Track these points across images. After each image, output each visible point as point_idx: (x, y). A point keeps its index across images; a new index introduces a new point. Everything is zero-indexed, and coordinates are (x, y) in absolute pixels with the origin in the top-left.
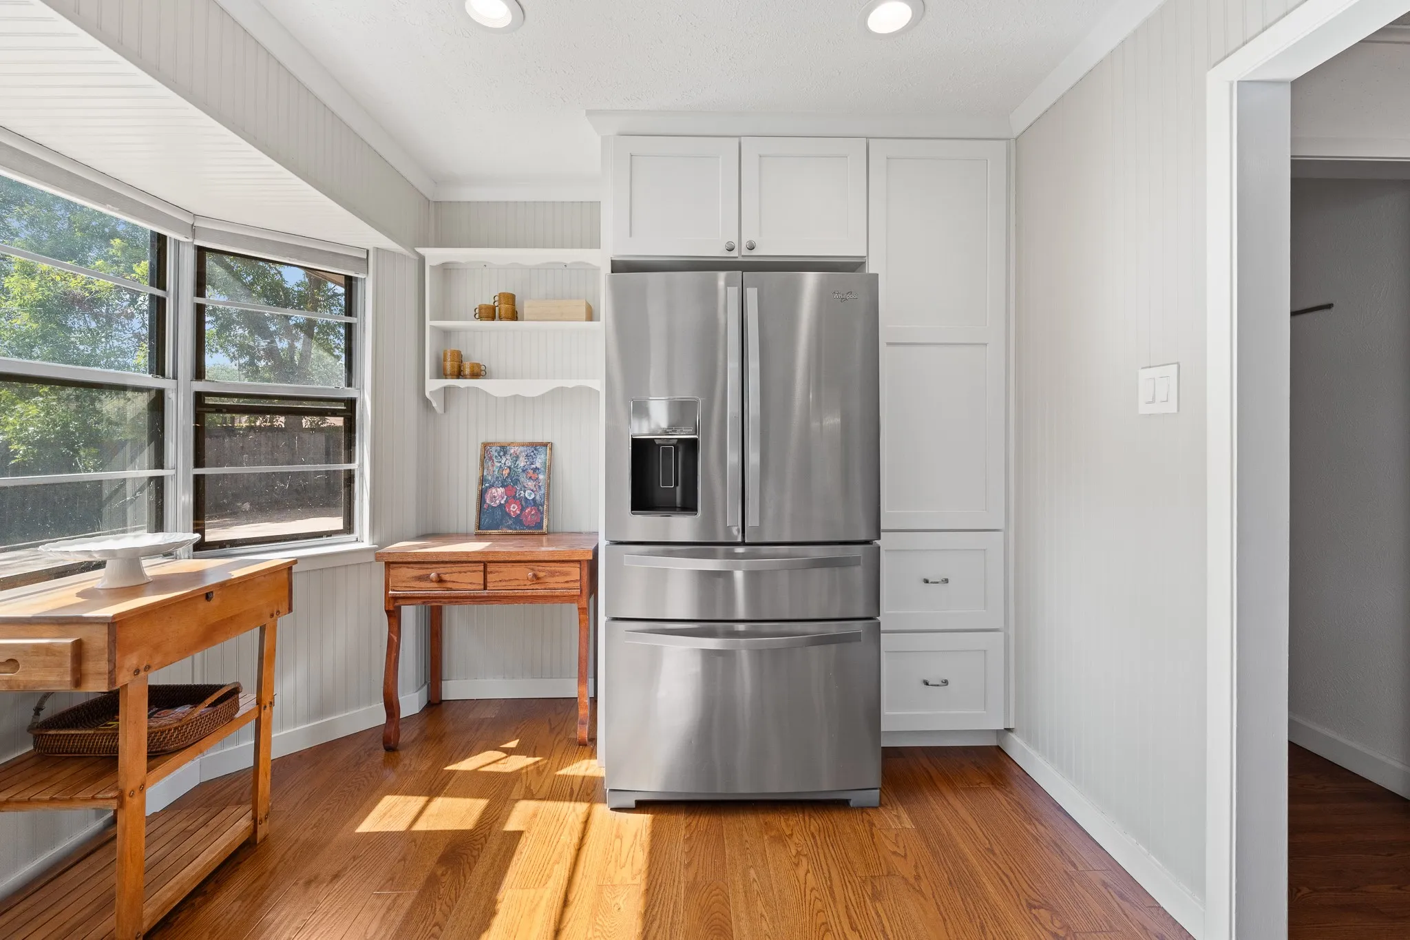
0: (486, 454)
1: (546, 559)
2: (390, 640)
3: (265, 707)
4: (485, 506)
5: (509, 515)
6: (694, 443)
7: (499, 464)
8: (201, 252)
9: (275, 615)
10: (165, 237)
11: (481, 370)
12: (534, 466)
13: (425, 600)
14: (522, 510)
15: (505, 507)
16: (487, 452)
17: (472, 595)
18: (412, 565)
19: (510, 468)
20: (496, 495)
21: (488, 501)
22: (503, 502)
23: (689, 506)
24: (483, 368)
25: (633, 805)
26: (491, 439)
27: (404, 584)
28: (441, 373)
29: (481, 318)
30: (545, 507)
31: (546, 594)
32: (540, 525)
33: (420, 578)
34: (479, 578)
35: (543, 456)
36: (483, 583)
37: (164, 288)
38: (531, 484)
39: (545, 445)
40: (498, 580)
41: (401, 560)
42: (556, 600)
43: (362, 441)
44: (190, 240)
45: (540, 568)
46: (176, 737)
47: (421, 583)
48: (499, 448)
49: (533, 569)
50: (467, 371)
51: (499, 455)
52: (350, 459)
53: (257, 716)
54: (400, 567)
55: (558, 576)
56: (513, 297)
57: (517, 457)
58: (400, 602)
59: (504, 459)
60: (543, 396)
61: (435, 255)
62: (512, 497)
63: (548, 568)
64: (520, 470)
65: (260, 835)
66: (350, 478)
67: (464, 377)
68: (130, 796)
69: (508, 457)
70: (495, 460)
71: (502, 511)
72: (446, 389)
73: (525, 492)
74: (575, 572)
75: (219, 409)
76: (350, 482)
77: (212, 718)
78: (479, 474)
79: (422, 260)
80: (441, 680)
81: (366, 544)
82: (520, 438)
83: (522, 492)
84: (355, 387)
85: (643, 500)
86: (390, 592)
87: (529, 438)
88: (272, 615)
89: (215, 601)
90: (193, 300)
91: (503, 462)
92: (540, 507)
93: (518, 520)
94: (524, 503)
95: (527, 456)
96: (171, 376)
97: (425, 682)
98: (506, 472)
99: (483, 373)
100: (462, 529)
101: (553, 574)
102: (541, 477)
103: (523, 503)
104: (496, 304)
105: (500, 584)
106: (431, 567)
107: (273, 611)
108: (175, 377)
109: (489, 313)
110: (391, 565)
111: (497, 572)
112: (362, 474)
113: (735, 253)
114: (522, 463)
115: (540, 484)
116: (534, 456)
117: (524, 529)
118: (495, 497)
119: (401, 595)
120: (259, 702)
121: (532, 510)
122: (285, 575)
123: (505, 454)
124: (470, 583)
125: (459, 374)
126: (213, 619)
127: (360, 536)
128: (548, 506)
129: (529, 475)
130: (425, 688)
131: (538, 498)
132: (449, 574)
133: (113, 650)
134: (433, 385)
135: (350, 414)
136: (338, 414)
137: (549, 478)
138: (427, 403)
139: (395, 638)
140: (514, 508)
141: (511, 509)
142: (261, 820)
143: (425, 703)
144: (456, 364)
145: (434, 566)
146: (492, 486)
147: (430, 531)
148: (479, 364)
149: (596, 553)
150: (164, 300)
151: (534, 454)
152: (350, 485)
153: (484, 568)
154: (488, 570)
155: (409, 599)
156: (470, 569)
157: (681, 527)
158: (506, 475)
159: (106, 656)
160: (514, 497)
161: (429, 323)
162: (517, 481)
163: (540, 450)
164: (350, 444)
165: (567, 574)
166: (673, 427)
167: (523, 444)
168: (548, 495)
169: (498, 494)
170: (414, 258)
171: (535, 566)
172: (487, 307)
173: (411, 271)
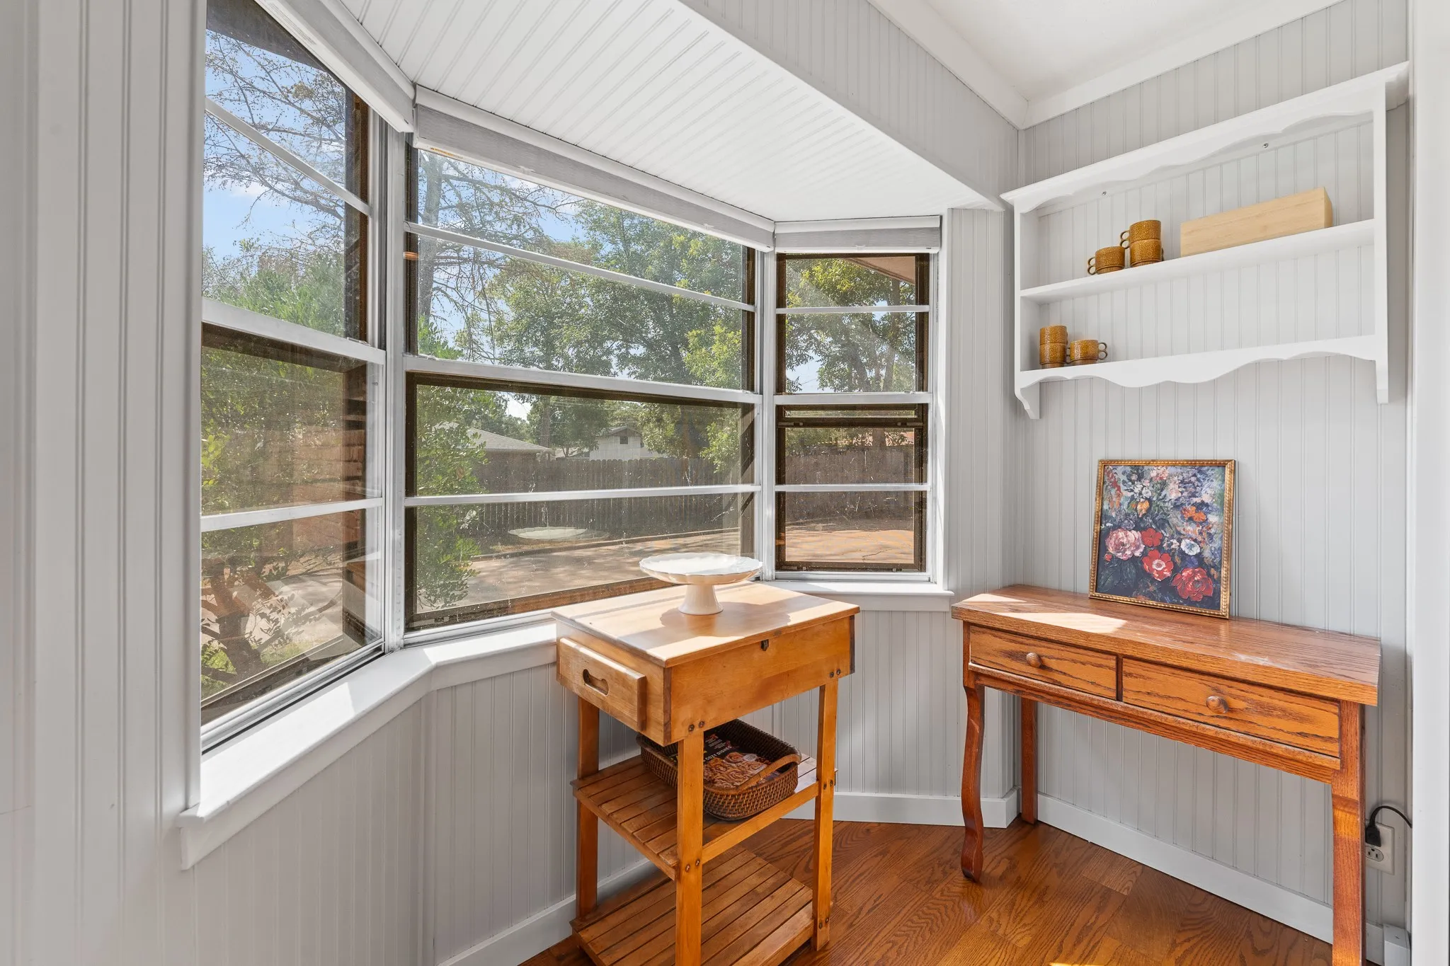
0: (1106, 478)
1: (1250, 678)
2: (970, 728)
3: (825, 786)
4: (1106, 557)
5: (1149, 575)
7: (1130, 494)
8: (781, 258)
9: (835, 675)
10: (754, 250)
11: (1100, 351)
12: (1197, 500)
13: (1018, 688)
14: (1176, 570)
15: (1142, 563)
16: (1108, 474)
17: (1096, 702)
18: (1000, 634)
19: (1149, 500)
20: (1125, 541)
21: (1111, 550)
22: (1137, 554)
24: (1102, 347)
26: (1115, 454)
27: (990, 658)
28: (1036, 361)
29: (1099, 271)
30: (1224, 572)
31: (1250, 744)
32: (1213, 601)
33: (1011, 655)
34: (1109, 679)
35: (1216, 484)
36: (1114, 687)
37: (753, 303)
38: (1191, 529)
39: (1221, 465)
40: (1144, 690)
41: (984, 624)
42: (1272, 760)
43: (935, 457)
44: (772, 249)
45: (1234, 691)
46: (733, 806)
47: (1013, 662)
48: (1128, 469)
49: (1218, 691)
50: (1077, 353)
51: (1130, 480)
52: (921, 478)
53: (817, 794)
54: (984, 633)
55: (1278, 717)
56: (1156, 226)
57: (1164, 484)
58: (984, 681)
59: (1139, 486)
60: (1214, 382)
61: (1024, 198)
62: (1156, 548)
63: (1256, 697)
64: (1169, 505)
65: (820, 942)
66: (922, 502)
67: (1073, 363)
68: (687, 871)
69: (1146, 483)
70: (1123, 488)
71: (1136, 567)
72: (1043, 385)
73: (1180, 541)
75: (796, 423)
76: (922, 508)
77: (768, 792)
78: (1094, 506)
79: (1009, 211)
80: (1037, 792)
81: (939, 588)
82: (1168, 453)
83: (1175, 541)
84: (927, 390)
86: (970, 664)
87: (1187, 454)
88: (832, 675)
89: (771, 650)
90: (775, 311)
91: (1137, 490)
92: (1213, 571)
93: (1167, 586)
94: (1179, 561)
95: (1182, 482)
96: (758, 391)
97: (1014, 786)
98: (1143, 507)
99: (1102, 355)
100: (1067, 585)
101: (1267, 710)
102: (1213, 518)
103: (1177, 559)
104: (1124, 245)
105: (1147, 698)
106: (1028, 642)
107: (834, 670)
108: (761, 393)
109: (1114, 260)
110: (973, 628)
111: (1143, 677)
112: (935, 499)
114: (1173, 492)
115: (1212, 531)
116: (1196, 483)
117: (1178, 603)
118: (1123, 545)
119: (985, 673)
120: (819, 778)
121: (1195, 574)
122: (846, 626)
123: (1140, 478)
124: (1092, 683)
125: (1064, 359)
126: (769, 672)
127: (933, 576)
128: (1229, 570)
129: (1187, 515)
130: (1014, 795)
131: (1207, 554)
132: (1057, 659)
133: (668, 699)
134: (1026, 379)
135: (921, 424)
136: (908, 424)
137: (1230, 521)
138: (1015, 406)
139: (977, 728)
140: (1159, 565)
141: (1154, 567)
142: (821, 923)
143: (1014, 816)
144: (1058, 347)
145: (1032, 641)
146: (1117, 527)
147: (1020, 581)
148: (1096, 341)
150: (753, 314)
151: (1198, 480)
152: (922, 511)
153: (1117, 664)
154: (1125, 669)
155: (998, 681)
156: (1093, 660)
158: (1144, 512)
159: (662, 705)
160: (1160, 548)
161: (1019, 293)
162: (1163, 523)
163: (1209, 472)
164: (921, 461)
165: (1304, 719)
167: (1174, 464)
168: (1228, 551)
169: (1128, 541)
170: (999, 209)
171: (1223, 685)
172: (1109, 252)
173: (995, 229)
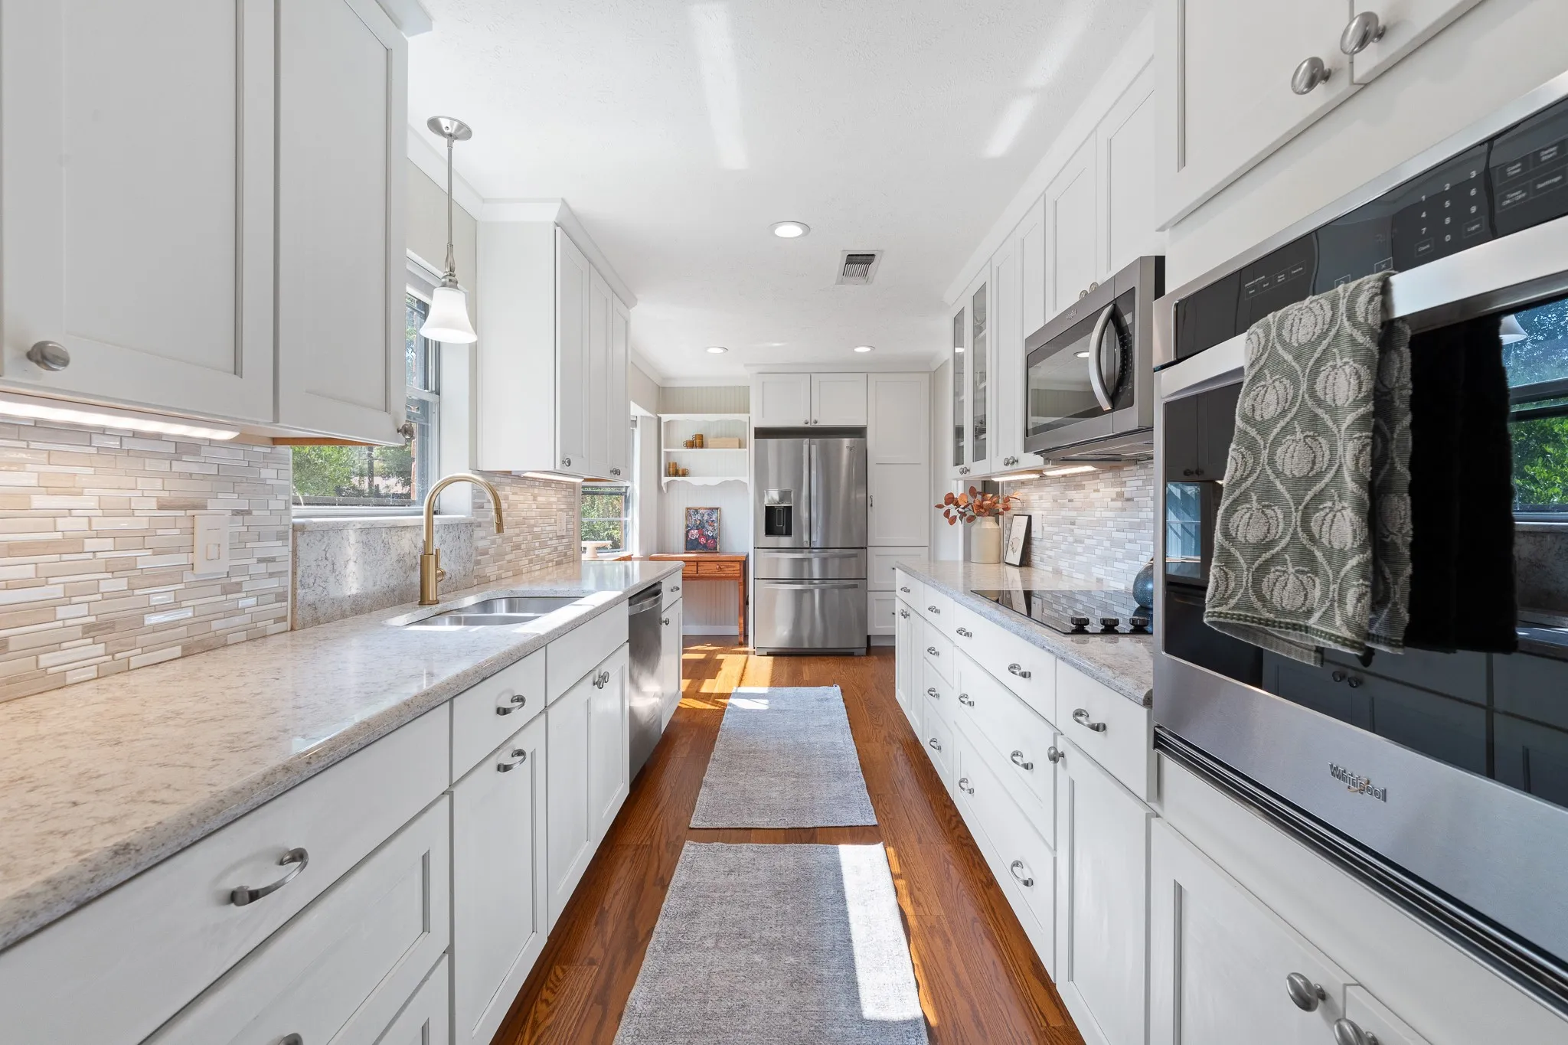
0: (688, 513)
1: (721, 560)
4: (689, 538)
5: (701, 542)
6: (790, 508)
7: (694, 518)
12: (712, 519)
14: (707, 541)
15: (698, 538)
16: (690, 512)
17: (692, 576)
19: (700, 520)
21: (690, 536)
22: (697, 536)
23: (788, 533)
24: (688, 471)
25: (766, 654)
26: (689, 506)
28: (668, 474)
29: (687, 447)
30: (718, 540)
31: (723, 575)
32: (715, 548)
34: (695, 568)
35: (716, 514)
36: (697, 570)
38: (710, 528)
39: (717, 509)
40: (704, 569)
42: (726, 578)
43: (633, 507)
48: (694, 510)
49: (717, 565)
50: (680, 473)
51: (694, 514)
55: (730, 568)
56: (702, 436)
57: (703, 515)
59: (697, 515)
60: (718, 485)
61: (665, 418)
62: (702, 535)
63: (723, 564)
64: (705, 521)
67: (678, 476)
69: (699, 514)
70: (693, 516)
71: (697, 540)
72: (671, 482)
73: (708, 532)
74: (737, 566)
78: (685, 522)
79: (659, 419)
82: (703, 505)
83: (706, 532)
85: (770, 531)
87: (708, 505)
91: (696, 517)
92: (715, 539)
93: (705, 545)
94: (707, 538)
95: (708, 514)
98: (698, 522)
99: (687, 473)
101: (728, 567)
102: (715, 525)
104: (693, 440)
105: (704, 571)
109: (691, 445)
111: (703, 566)
112: (633, 523)
113: (808, 425)
114: (706, 517)
115: (715, 528)
117: (709, 548)
118: (693, 534)
121: (711, 540)
123: (697, 513)
124: (691, 571)
125: (676, 474)
127: (632, 552)
128: (719, 538)
129: (710, 524)
131: (714, 534)
134: (665, 480)
137: (719, 525)
138: (661, 488)
141: (702, 539)
144: (675, 469)
146: (692, 529)
148: (686, 469)
149: (747, 556)
151: (712, 513)
153: (696, 564)
154: (699, 565)
156: (691, 564)
157: (785, 541)
160: (703, 535)
161: (663, 449)
162: (703, 527)
163: (714, 511)
165: (734, 567)
166: (781, 500)
167: (706, 509)
168: (719, 534)
169: (695, 533)
170: (656, 418)
171: (720, 563)
172: (690, 442)
173: (654, 424)
